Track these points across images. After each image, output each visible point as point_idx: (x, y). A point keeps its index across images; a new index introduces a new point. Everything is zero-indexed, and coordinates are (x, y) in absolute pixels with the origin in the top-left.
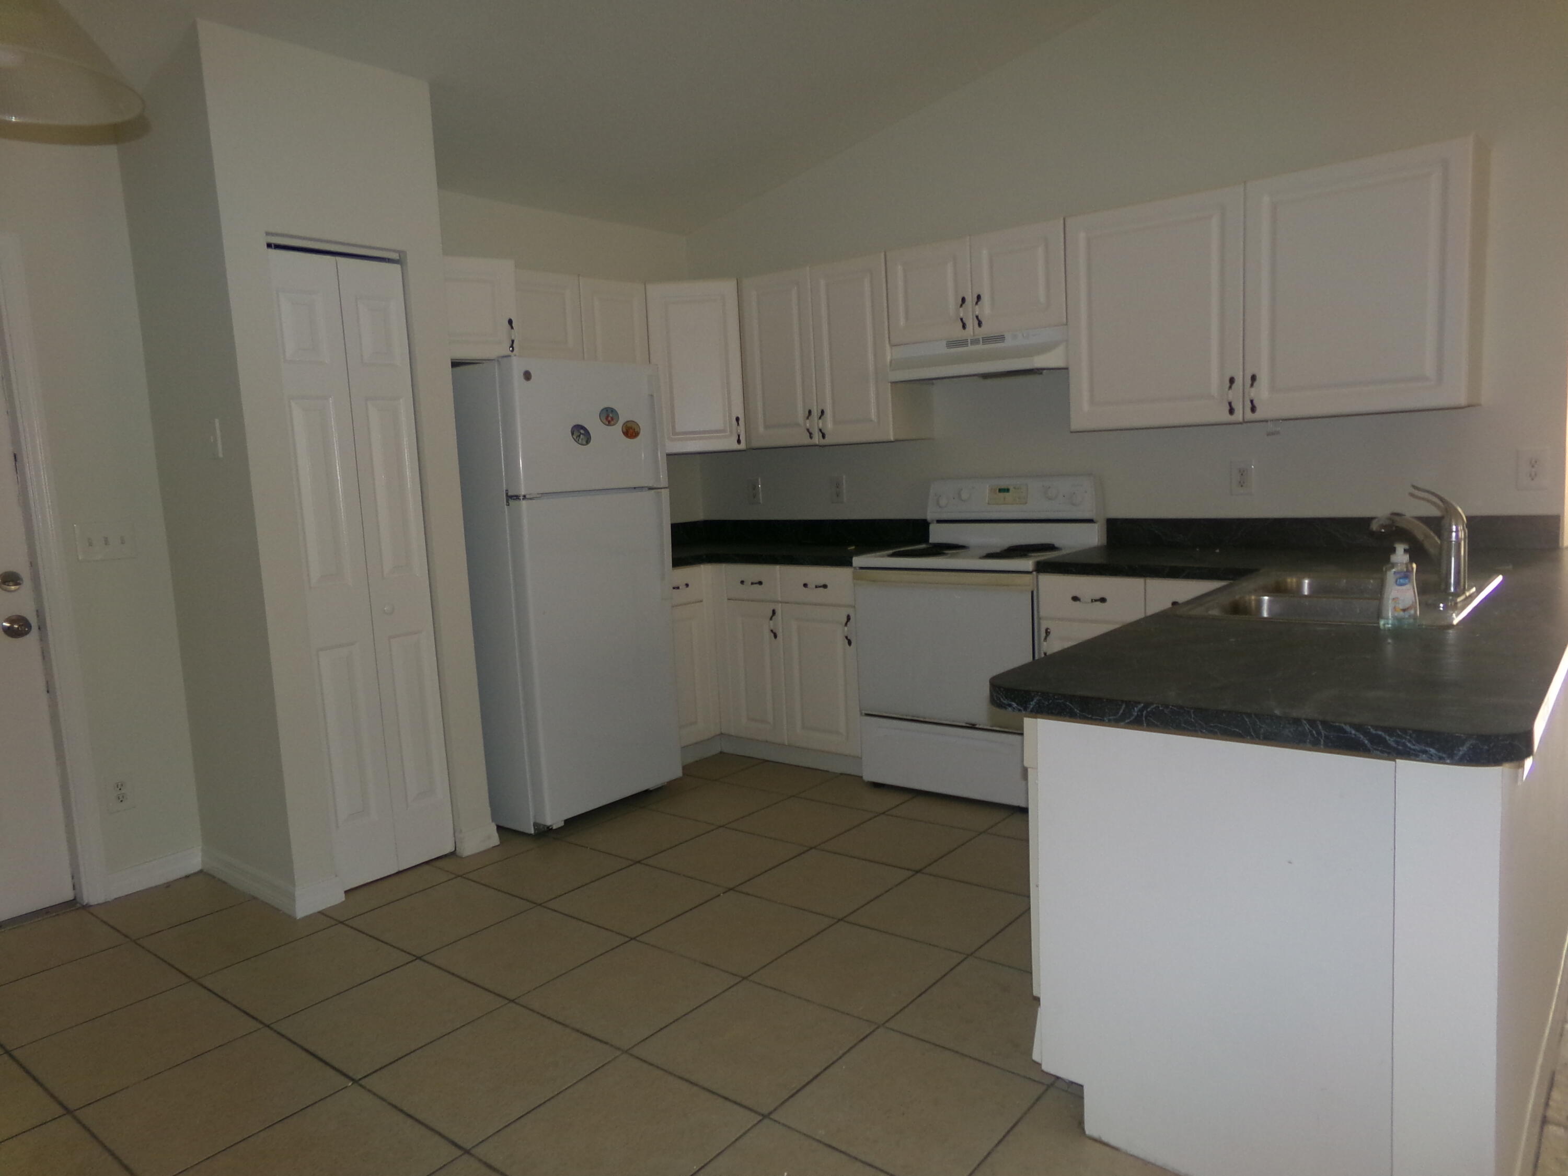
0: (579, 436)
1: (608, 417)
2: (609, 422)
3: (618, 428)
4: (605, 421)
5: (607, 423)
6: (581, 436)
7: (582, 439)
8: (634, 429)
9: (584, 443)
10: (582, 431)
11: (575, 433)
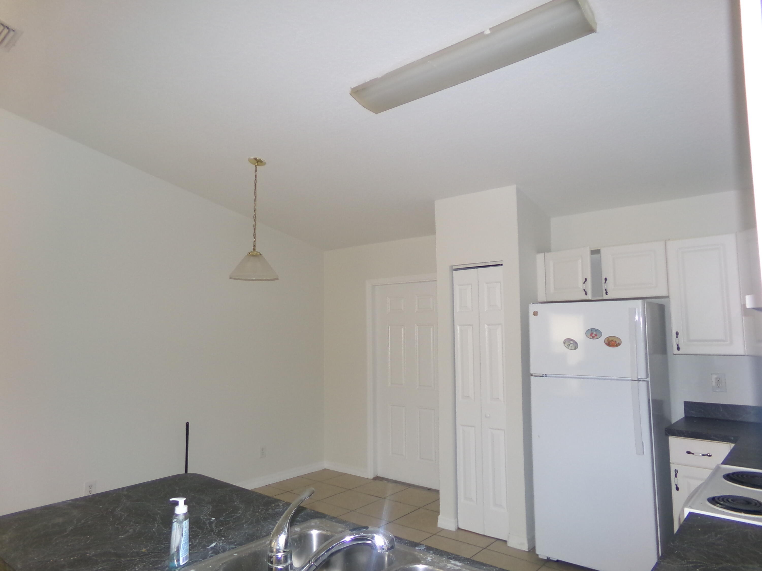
0: (570, 345)
1: (592, 334)
2: (593, 337)
3: (601, 341)
4: (589, 336)
5: (592, 338)
6: (571, 345)
7: (571, 346)
8: (616, 341)
9: (573, 348)
10: (572, 342)
11: (566, 343)
